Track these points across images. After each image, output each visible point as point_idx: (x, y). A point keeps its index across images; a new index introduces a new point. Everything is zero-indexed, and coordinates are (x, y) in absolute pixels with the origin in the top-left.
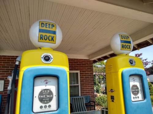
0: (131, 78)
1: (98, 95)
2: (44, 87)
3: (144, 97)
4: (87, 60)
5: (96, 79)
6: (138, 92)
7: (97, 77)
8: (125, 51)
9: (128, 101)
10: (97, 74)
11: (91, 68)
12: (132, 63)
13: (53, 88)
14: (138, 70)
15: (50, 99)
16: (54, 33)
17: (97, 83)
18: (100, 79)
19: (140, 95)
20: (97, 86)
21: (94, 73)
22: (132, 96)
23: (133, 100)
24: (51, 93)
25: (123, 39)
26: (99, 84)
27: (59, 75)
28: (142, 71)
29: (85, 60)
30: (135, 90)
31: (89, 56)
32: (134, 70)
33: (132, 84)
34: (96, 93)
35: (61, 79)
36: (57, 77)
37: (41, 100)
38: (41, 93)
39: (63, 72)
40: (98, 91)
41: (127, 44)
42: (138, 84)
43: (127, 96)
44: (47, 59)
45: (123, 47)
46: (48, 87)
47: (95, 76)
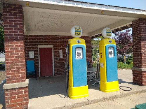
0: (109, 48)
1: (95, 62)
2: (78, 51)
3: (114, 55)
4: (88, 37)
5: (93, 50)
6: (112, 54)
7: (94, 49)
8: (108, 37)
9: (107, 57)
10: (94, 46)
11: (90, 43)
12: (110, 42)
13: (81, 52)
14: (112, 45)
15: (80, 55)
16: (80, 31)
17: (94, 53)
18: (96, 51)
19: (113, 55)
20: (94, 56)
21: (92, 46)
22: (109, 55)
23: (109, 56)
24: (80, 53)
25: (108, 31)
26: (96, 55)
27: (83, 47)
28: (114, 45)
29: (86, 37)
30: (111, 53)
31: (89, 33)
32: (110, 45)
33: (109, 50)
34: (93, 61)
35: (83, 49)
36: (82, 48)
37: (78, 55)
38: (77, 53)
39: (84, 46)
40: (94, 60)
41: (109, 34)
42: (112, 51)
43: (107, 55)
44: (78, 42)
45: (107, 35)
46: (79, 51)
47: (92, 48)
